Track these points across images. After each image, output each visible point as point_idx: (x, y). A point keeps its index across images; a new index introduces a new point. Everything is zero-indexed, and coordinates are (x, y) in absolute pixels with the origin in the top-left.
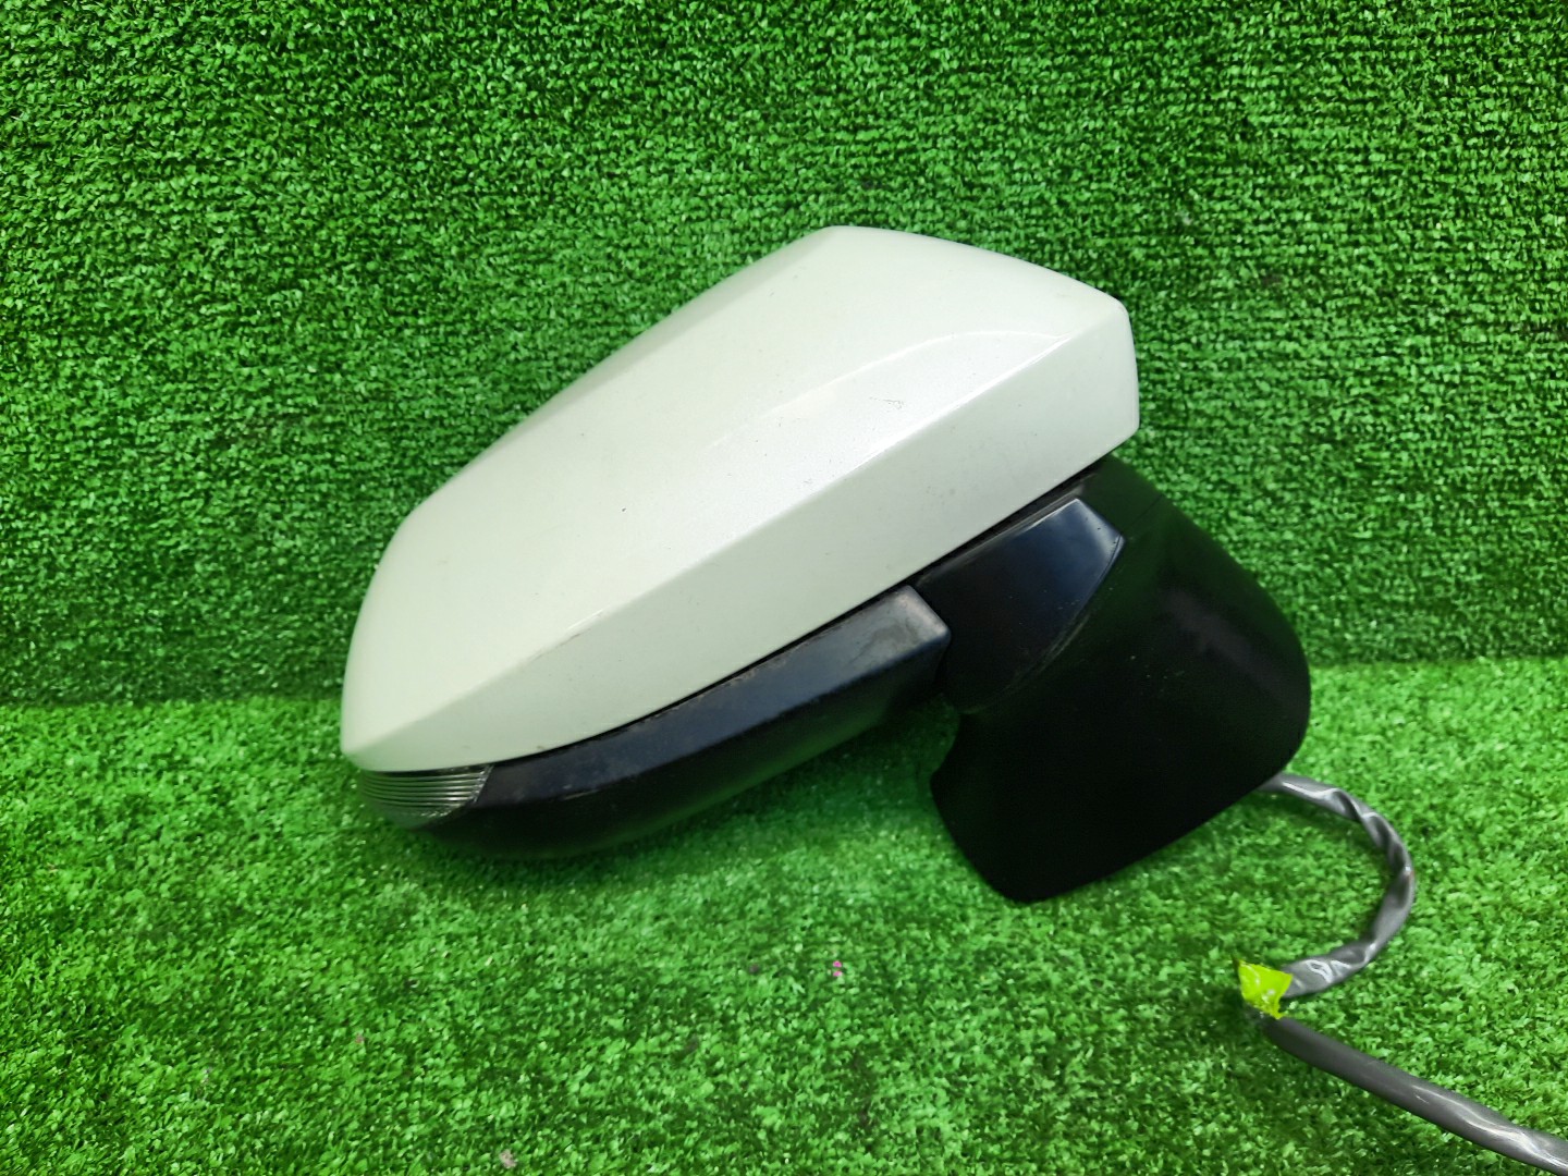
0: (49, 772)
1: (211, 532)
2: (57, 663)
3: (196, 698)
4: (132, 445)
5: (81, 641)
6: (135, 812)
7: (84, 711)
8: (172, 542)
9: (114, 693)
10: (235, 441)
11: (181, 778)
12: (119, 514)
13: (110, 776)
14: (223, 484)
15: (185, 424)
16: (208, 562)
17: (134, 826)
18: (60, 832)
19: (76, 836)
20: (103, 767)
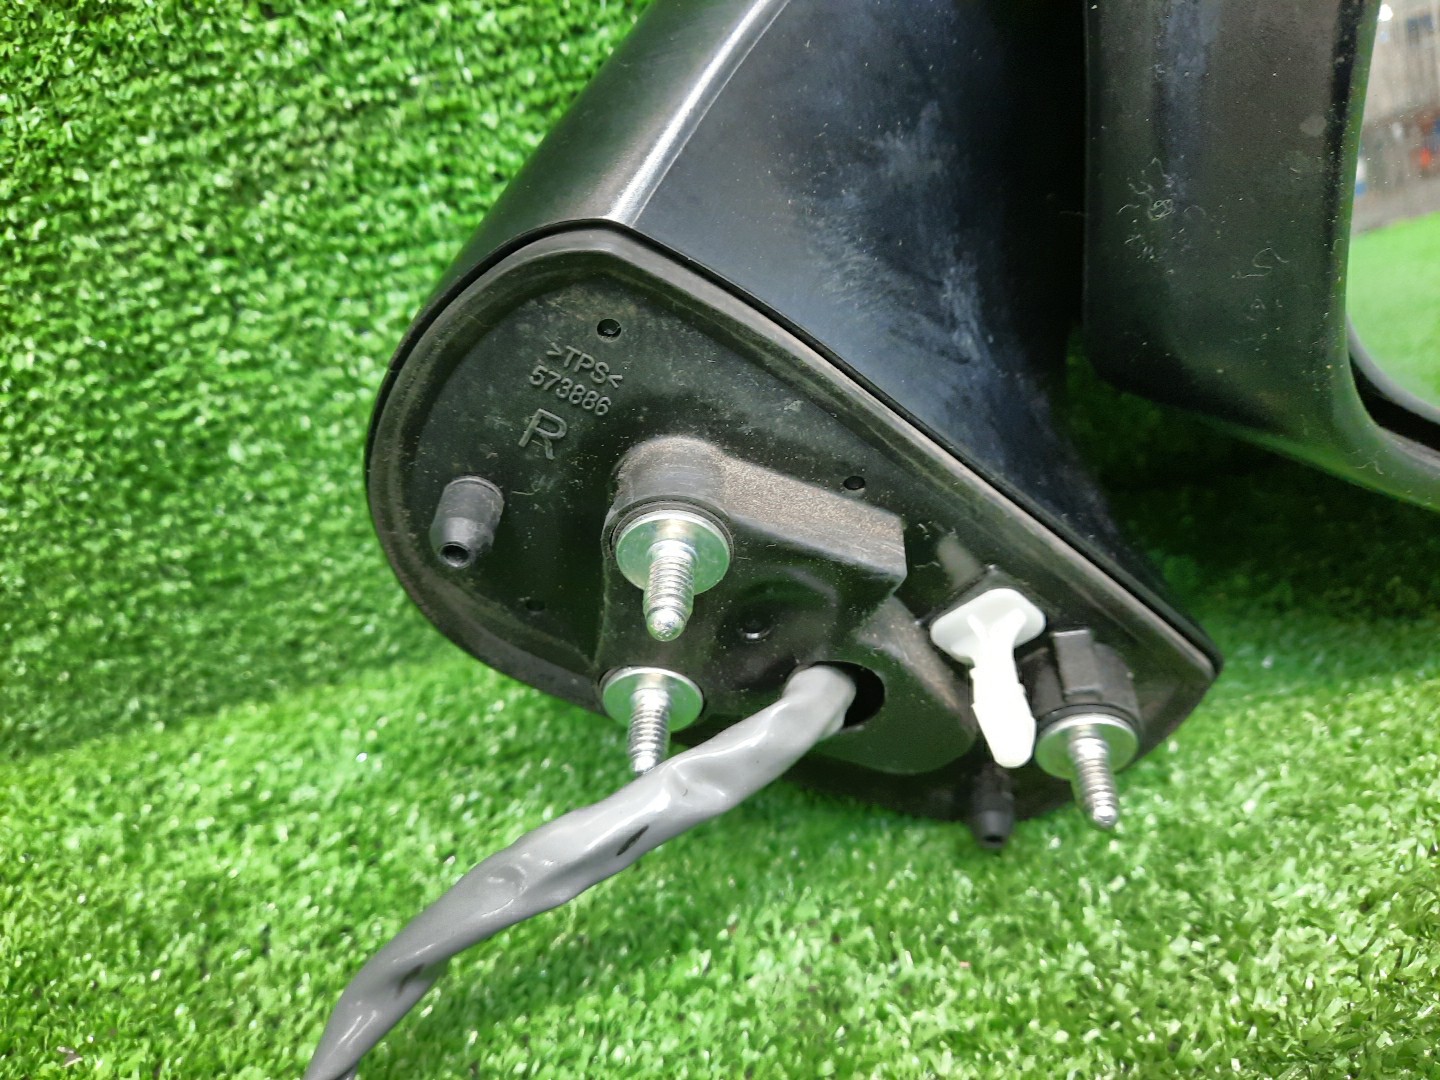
0: (36, 868)
1: (251, 377)
2: (23, 680)
3: (266, 695)
4: (87, 226)
5: (55, 631)
6: (211, 909)
7: (80, 755)
8: (184, 410)
9: (126, 717)
10: (270, 180)
11: (281, 831)
12: (82, 373)
13: (149, 852)
14: (260, 276)
15: (175, 160)
16: (251, 440)
17: (215, 937)
18: (76, 978)
19: (106, 979)
20: (132, 839)
